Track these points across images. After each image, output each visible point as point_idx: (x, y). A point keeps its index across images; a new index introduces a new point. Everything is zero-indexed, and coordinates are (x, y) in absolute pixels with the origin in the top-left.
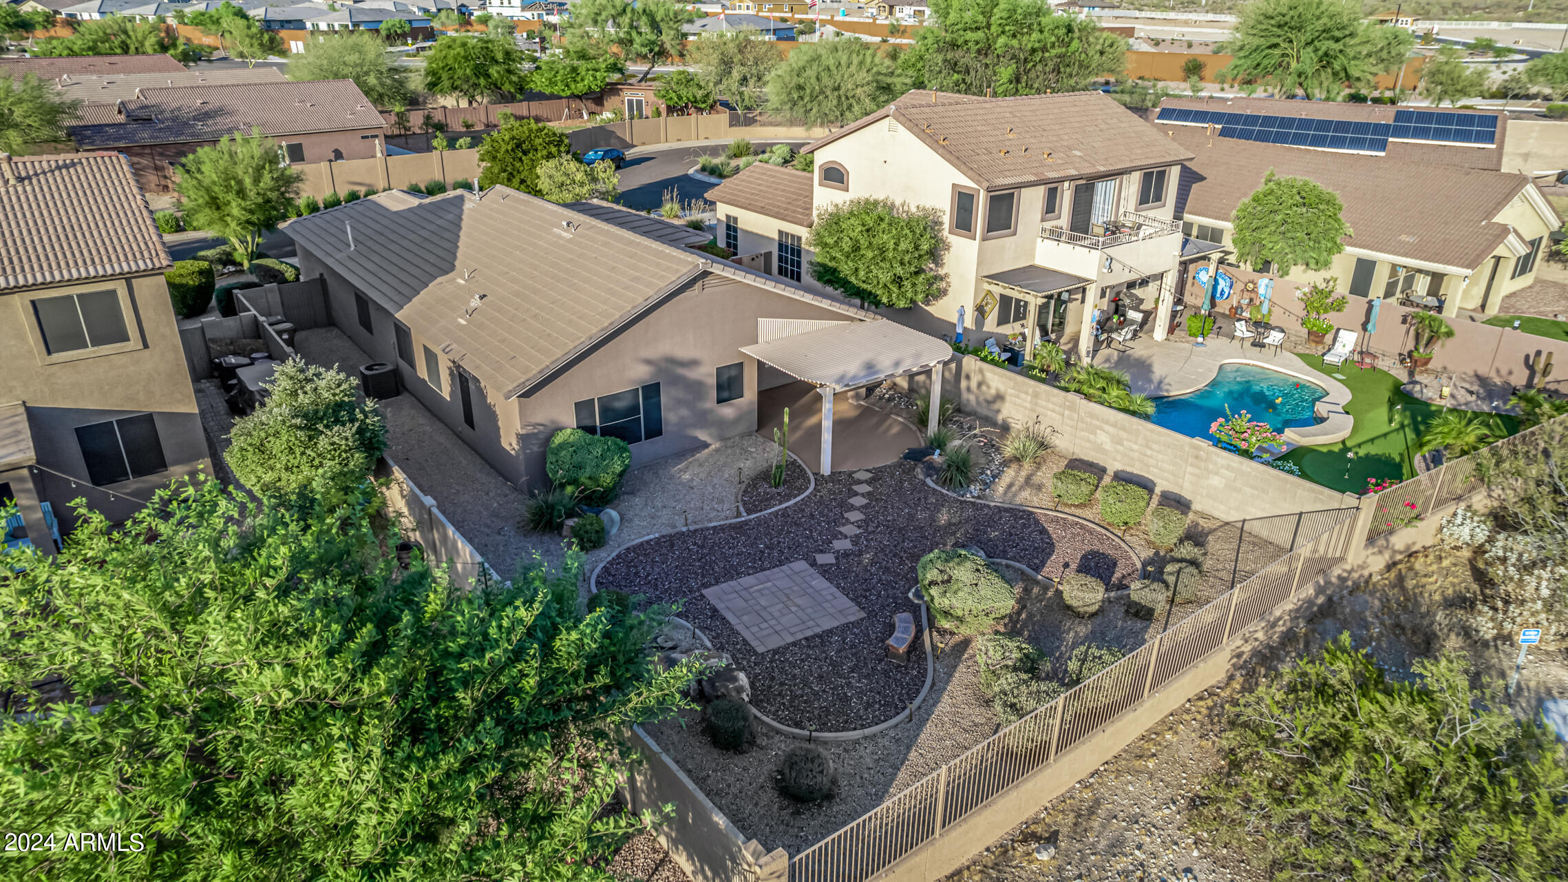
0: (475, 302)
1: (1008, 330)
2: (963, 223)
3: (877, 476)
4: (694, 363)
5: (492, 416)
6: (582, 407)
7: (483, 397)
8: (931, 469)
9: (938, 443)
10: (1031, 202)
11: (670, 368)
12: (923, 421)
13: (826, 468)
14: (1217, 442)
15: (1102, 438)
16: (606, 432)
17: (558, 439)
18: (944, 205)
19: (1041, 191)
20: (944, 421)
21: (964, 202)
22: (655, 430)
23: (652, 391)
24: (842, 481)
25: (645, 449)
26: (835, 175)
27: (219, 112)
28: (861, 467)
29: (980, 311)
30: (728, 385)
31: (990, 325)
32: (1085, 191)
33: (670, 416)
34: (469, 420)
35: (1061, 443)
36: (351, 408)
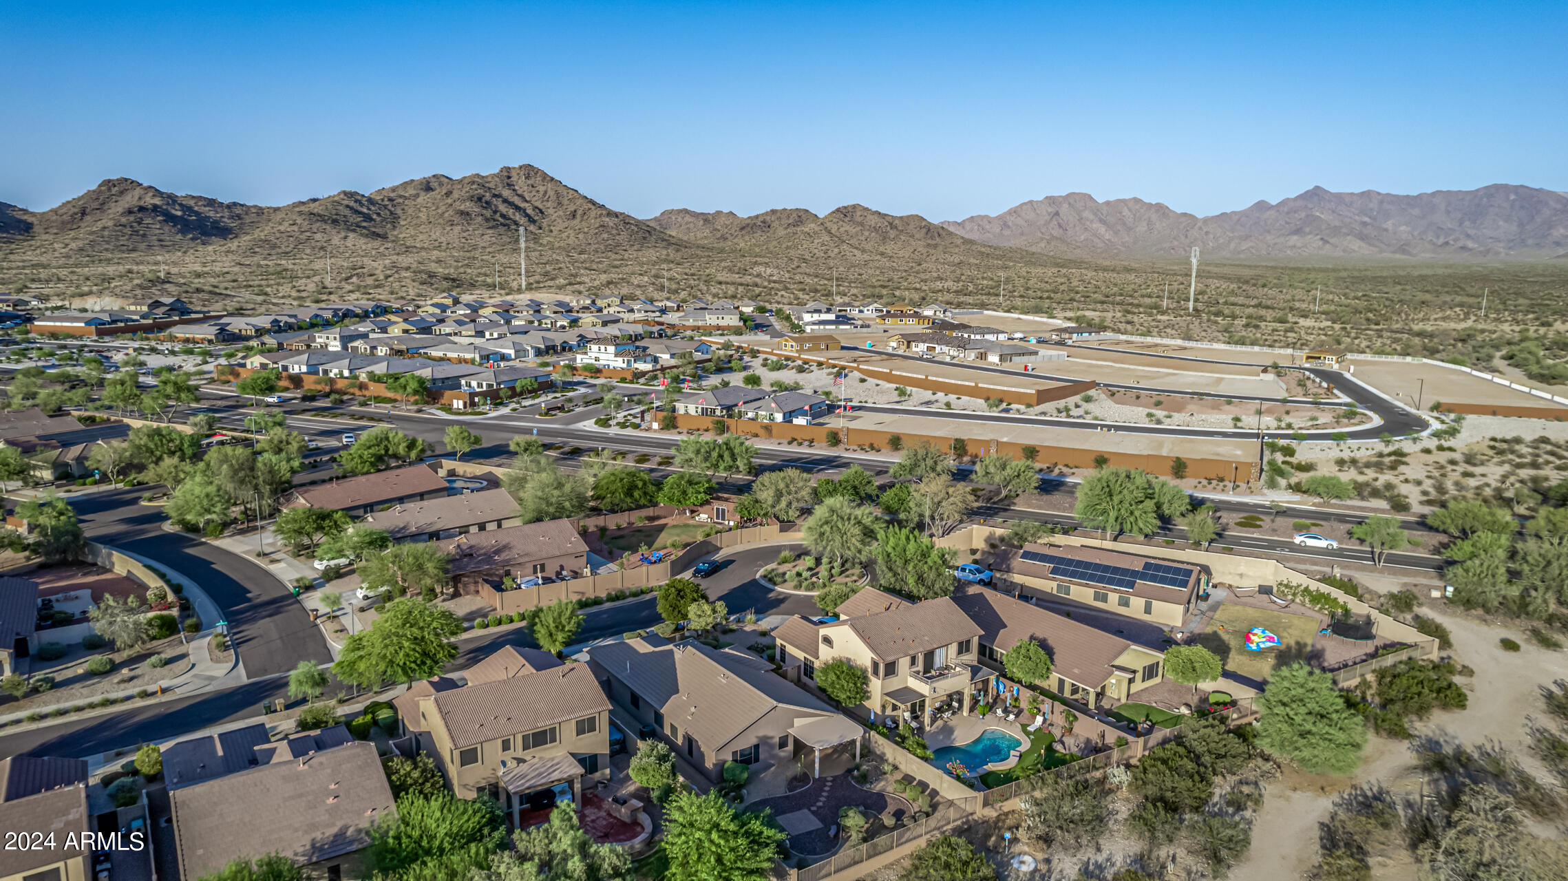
0: (693, 709)
1: (894, 713)
2: (876, 672)
3: (835, 778)
4: (772, 738)
5: (702, 755)
6: (734, 753)
7: (699, 748)
8: (853, 778)
9: (858, 768)
10: (904, 664)
11: (765, 740)
12: (854, 756)
13: (817, 776)
14: (949, 773)
15: (914, 767)
16: (741, 762)
17: (726, 765)
18: (868, 664)
19: (908, 658)
20: (862, 756)
21: (875, 665)
22: (757, 760)
23: (757, 747)
24: (822, 780)
25: (753, 766)
26: (827, 641)
27: (506, 547)
28: (829, 775)
29: (884, 707)
30: (783, 743)
31: (889, 712)
32: (929, 656)
33: (762, 757)
34: (690, 752)
35: (902, 767)
36: (668, 756)
